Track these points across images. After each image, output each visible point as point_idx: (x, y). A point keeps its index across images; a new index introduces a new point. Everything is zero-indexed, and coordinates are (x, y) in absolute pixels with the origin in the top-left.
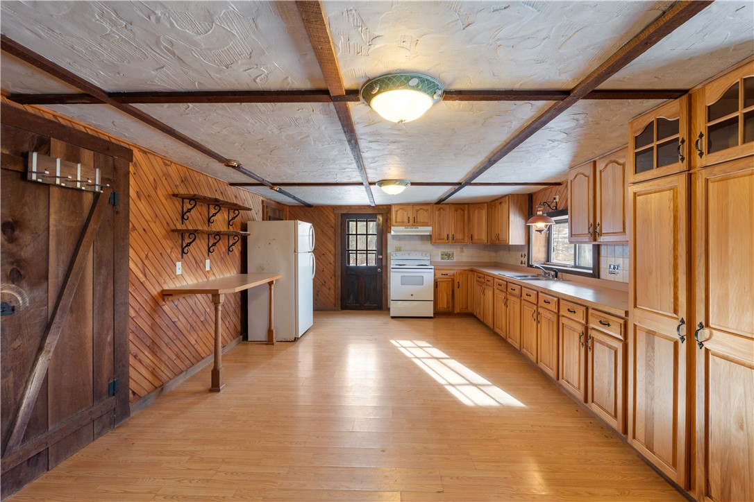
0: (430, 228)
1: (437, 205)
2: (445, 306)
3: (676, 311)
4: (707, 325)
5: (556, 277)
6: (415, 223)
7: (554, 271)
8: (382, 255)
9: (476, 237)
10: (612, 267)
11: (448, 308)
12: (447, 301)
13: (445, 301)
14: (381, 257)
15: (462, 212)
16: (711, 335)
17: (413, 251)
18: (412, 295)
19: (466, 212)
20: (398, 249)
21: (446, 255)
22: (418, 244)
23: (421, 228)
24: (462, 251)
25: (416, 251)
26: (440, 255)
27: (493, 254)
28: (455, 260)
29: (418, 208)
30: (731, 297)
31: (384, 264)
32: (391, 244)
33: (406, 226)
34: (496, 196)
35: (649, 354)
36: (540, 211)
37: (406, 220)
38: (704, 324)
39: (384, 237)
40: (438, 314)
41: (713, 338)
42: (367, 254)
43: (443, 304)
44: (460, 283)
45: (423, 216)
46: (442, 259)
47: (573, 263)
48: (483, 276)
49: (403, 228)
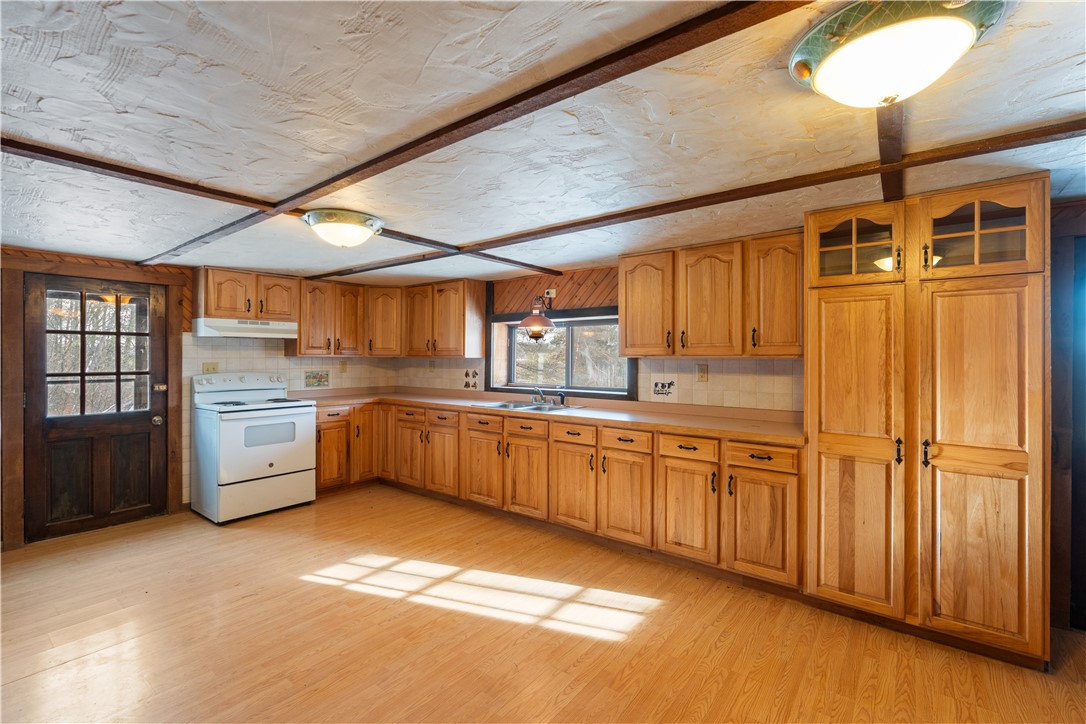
0: (294, 326)
1: (309, 282)
2: (335, 475)
3: (888, 431)
4: (934, 441)
5: (562, 403)
6: (262, 312)
7: (560, 395)
8: (165, 382)
9: (378, 344)
10: (660, 385)
11: (340, 475)
12: (339, 464)
13: (335, 464)
14: (163, 388)
15: (354, 299)
16: (941, 450)
17: (247, 371)
18: (271, 465)
19: (360, 299)
20: (211, 369)
21: (315, 377)
22: (260, 359)
23: (274, 325)
24: (343, 370)
25: (253, 371)
26: (303, 377)
27: (391, 373)
28: (331, 387)
29: (271, 282)
30: (966, 410)
31: (172, 403)
32: (192, 358)
33: (242, 319)
34: (433, 278)
35: (845, 484)
36: (536, 309)
37: (241, 305)
38: (930, 441)
39: (172, 340)
40: (325, 490)
41: (944, 454)
42: (118, 381)
43: (332, 473)
44: (361, 429)
45: (278, 301)
46: (307, 385)
47: (564, 383)
48: (423, 410)
49: (234, 323)
